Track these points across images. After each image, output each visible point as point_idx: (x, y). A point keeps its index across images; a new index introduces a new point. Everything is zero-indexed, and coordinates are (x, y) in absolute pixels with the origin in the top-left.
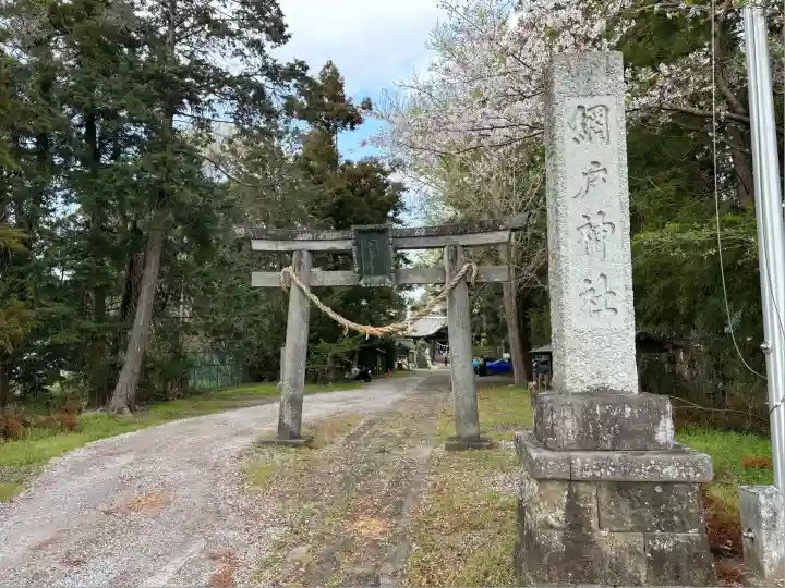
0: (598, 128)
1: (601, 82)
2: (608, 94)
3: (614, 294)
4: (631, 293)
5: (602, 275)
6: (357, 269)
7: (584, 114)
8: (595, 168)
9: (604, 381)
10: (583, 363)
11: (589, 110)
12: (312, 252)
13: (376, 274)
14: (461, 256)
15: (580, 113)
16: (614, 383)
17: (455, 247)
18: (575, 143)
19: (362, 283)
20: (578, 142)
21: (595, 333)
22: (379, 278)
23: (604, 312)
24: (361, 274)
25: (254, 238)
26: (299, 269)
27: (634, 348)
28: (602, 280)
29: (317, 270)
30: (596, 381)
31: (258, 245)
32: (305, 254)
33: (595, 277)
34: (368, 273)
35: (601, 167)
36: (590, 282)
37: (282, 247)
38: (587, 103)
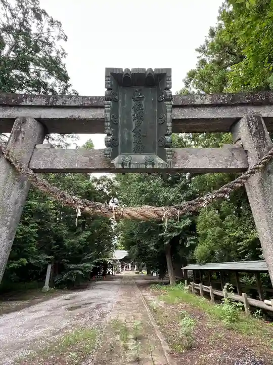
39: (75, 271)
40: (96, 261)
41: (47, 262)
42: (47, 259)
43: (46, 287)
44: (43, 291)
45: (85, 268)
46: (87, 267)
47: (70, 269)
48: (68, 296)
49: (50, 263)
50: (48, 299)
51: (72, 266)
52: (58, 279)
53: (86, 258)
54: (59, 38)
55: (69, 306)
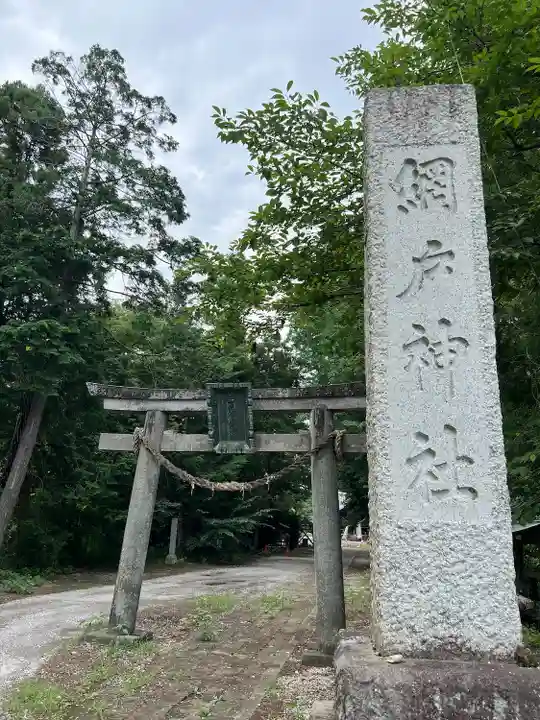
0: (438, 191)
1: (439, 124)
2: (454, 143)
3: (471, 461)
4: (502, 460)
5: (449, 427)
6: (211, 433)
7: (416, 172)
8: (432, 251)
9: (454, 632)
10: (413, 592)
11: (424, 165)
12: (167, 413)
13: (233, 439)
14: (328, 422)
15: (410, 170)
16: (476, 637)
17: (322, 412)
18: (401, 212)
19: (216, 448)
20: (406, 211)
21: (434, 532)
22: (236, 444)
23: (455, 495)
24: (216, 439)
25: (106, 397)
26: (150, 431)
27: (512, 567)
28: (449, 436)
29: (168, 433)
30: (441, 630)
31: (110, 405)
32: (159, 415)
33: (435, 430)
34: (225, 438)
35: (443, 249)
36: (426, 438)
37: (134, 407)
38: (421, 155)
39: (221, 532)
40: (259, 514)
41: (171, 514)
42: (170, 508)
43: (172, 556)
44: (166, 562)
45: (238, 526)
46: (244, 524)
47: (212, 527)
48: (208, 572)
49: (176, 515)
50: (176, 574)
51: (213, 522)
52: (191, 545)
53: (239, 507)
54: (162, 119)
55: (207, 581)
